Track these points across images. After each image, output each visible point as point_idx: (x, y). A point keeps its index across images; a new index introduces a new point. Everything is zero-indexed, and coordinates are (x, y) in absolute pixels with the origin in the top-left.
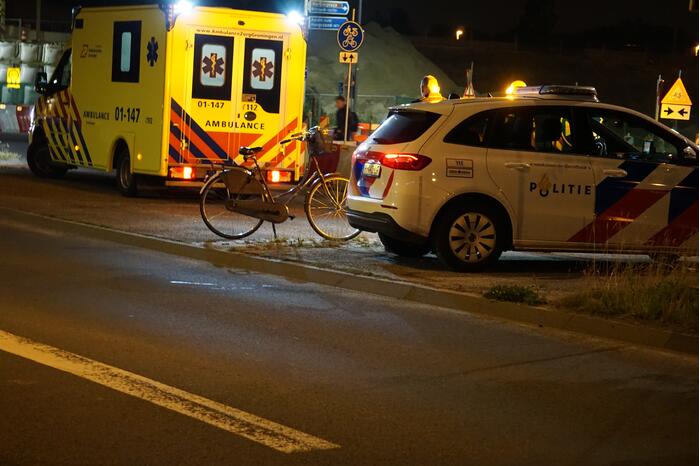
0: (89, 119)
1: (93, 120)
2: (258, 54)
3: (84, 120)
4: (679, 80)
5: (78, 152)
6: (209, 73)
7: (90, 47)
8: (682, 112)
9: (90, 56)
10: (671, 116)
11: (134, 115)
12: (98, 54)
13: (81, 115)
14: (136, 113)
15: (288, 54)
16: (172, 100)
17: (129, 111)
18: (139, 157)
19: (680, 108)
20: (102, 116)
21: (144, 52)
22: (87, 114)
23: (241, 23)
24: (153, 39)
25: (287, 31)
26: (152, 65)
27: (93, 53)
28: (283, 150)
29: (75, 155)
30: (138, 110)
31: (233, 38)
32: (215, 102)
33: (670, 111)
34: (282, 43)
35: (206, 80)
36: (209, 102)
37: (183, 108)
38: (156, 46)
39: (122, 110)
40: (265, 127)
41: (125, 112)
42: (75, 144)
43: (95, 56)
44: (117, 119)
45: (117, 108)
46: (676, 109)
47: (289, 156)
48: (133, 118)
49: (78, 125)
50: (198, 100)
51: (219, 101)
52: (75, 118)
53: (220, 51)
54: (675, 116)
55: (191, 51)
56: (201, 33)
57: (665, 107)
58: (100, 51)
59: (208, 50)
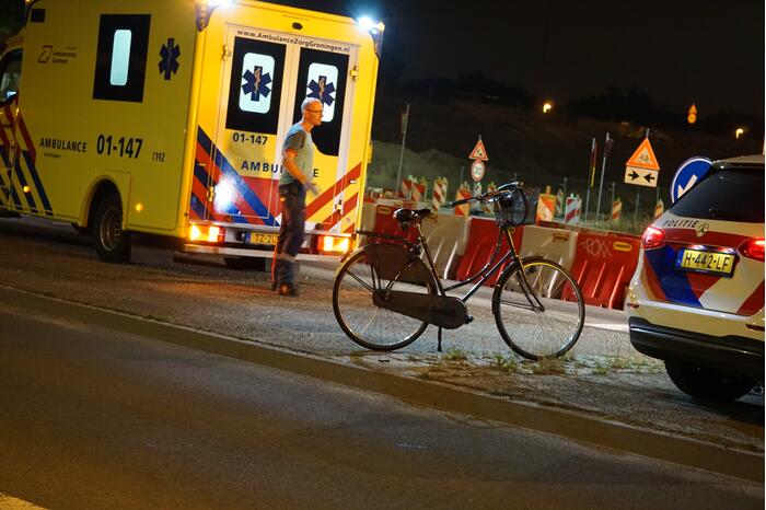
0: (50, 150)
1: (55, 151)
2: (316, 71)
3: (40, 151)
4: (647, 140)
5: (28, 195)
6: (250, 94)
7: (57, 49)
8: (648, 178)
9: (55, 61)
10: (636, 182)
11: (131, 148)
12: (70, 59)
13: (36, 142)
14: (136, 145)
15: (354, 73)
16: (200, 129)
17: (122, 141)
18: (139, 207)
19: (646, 173)
20: (74, 146)
21: (154, 59)
22: (47, 143)
23: (297, 26)
24: (171, 41)
25: (355, 42)
26: (168, 77)
27: (63, 58)
28: (340, 207)
29: (23, 200)
30: (140, 141)
31: (285, 46)
32: (256, 135)
33: (635, 176)
34: (347, 56)
35: (246, 103)
36: (248, 134)
37: (214, 142)
38: (176, 52)
39: (110, 139)
40: (319, 174)
41: (115, 142)
42: (24, 183)
43: (64, 62)
44: (100, 152)
45: (102, 136)
46: (643, 173)
47: (349, 215)
48: (131, 152)
49: (30, 157)
50: (232, 131)
51: (262, 135)
52: (24, 147)
53: (267, 64)
54: (641, 181)
55: (229, 61)
56: (243, 36)
57: (629, 170)
58: (74, 55)
59: (251, 61)
